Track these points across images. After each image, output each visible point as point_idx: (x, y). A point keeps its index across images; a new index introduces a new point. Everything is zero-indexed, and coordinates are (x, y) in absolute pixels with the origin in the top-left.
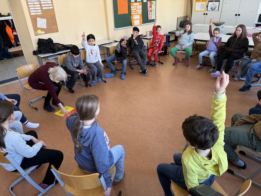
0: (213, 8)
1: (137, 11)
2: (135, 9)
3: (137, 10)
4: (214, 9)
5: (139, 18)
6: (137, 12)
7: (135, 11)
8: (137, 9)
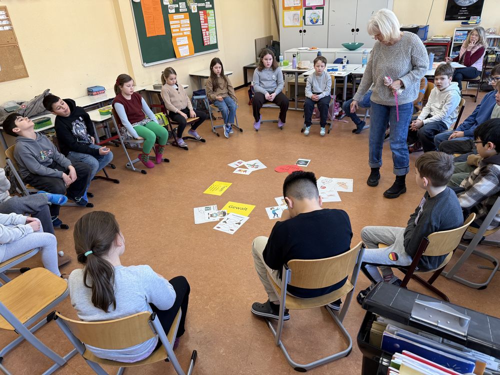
0: (314, 21)
1: (182, 29)
2: (178, 26)
4: (317, 22)
5: (188, 43)
6: (183, 32)
7: (178, 30)
8: (181, 26)
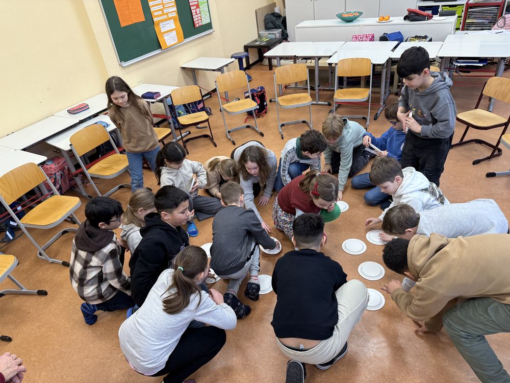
1: (165, 11)
2: (161, 7)
3: (164, 8)
5: (174, 27)
6: (167, 14)
7: (160, 13)
